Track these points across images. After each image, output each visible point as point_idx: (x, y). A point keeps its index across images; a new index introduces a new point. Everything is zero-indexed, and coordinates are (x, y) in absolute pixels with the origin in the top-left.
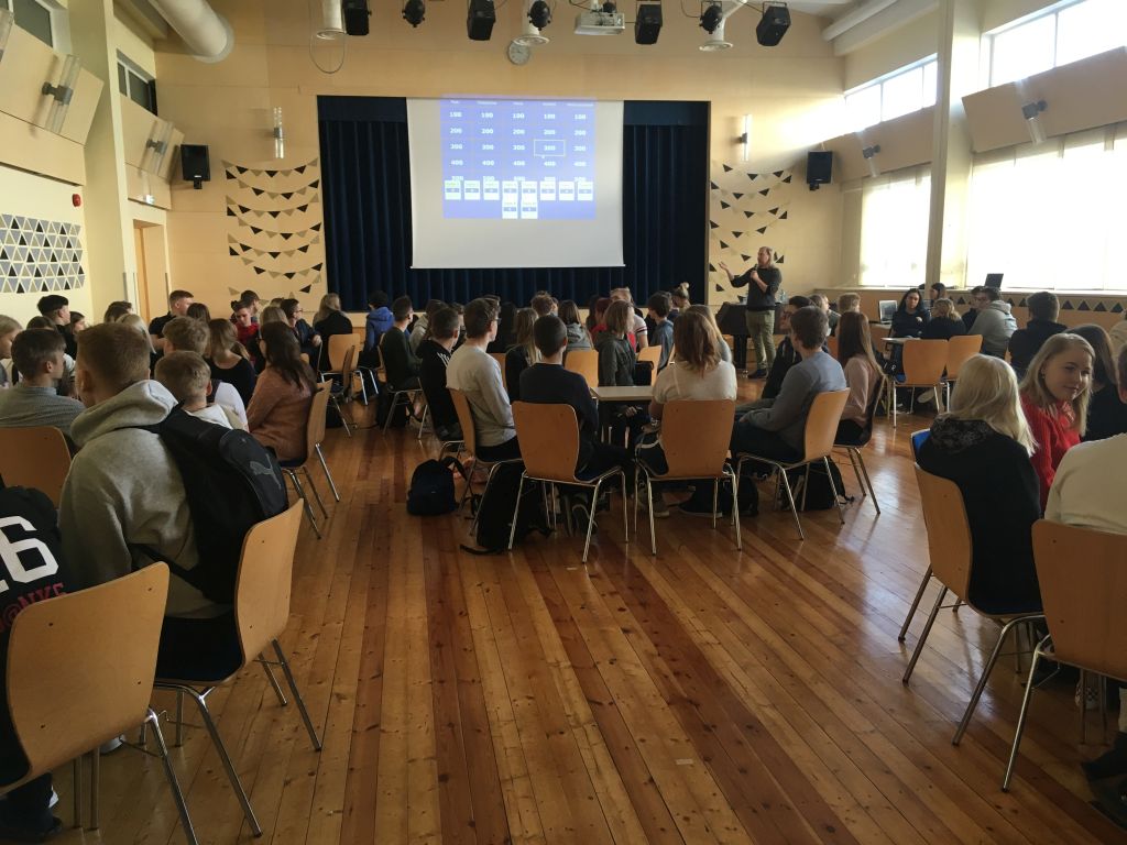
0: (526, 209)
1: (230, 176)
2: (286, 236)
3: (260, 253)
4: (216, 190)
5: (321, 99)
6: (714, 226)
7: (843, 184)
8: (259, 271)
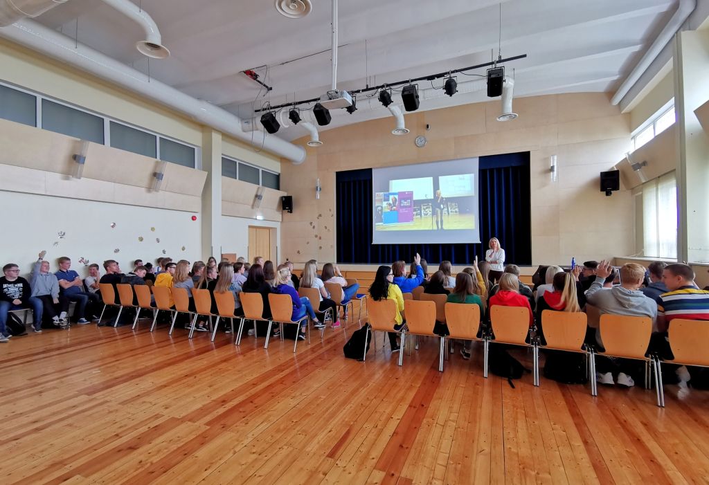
5: (338, 174)
7: (633, 190)
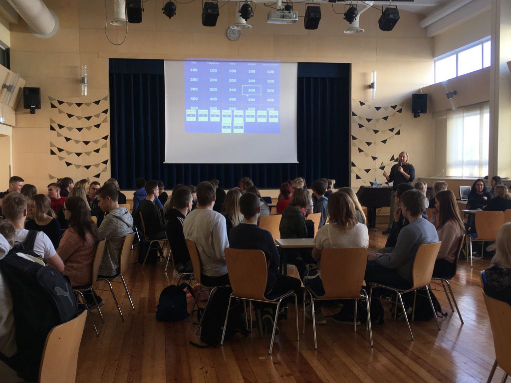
0: (236, 127)
1: (53, 106)
2: (87, 143)
3: (69, 153)
4: (44, 115)
5: (111, 60)
6: (354, 138)
7: (435, 114)
8: (68, 164)
